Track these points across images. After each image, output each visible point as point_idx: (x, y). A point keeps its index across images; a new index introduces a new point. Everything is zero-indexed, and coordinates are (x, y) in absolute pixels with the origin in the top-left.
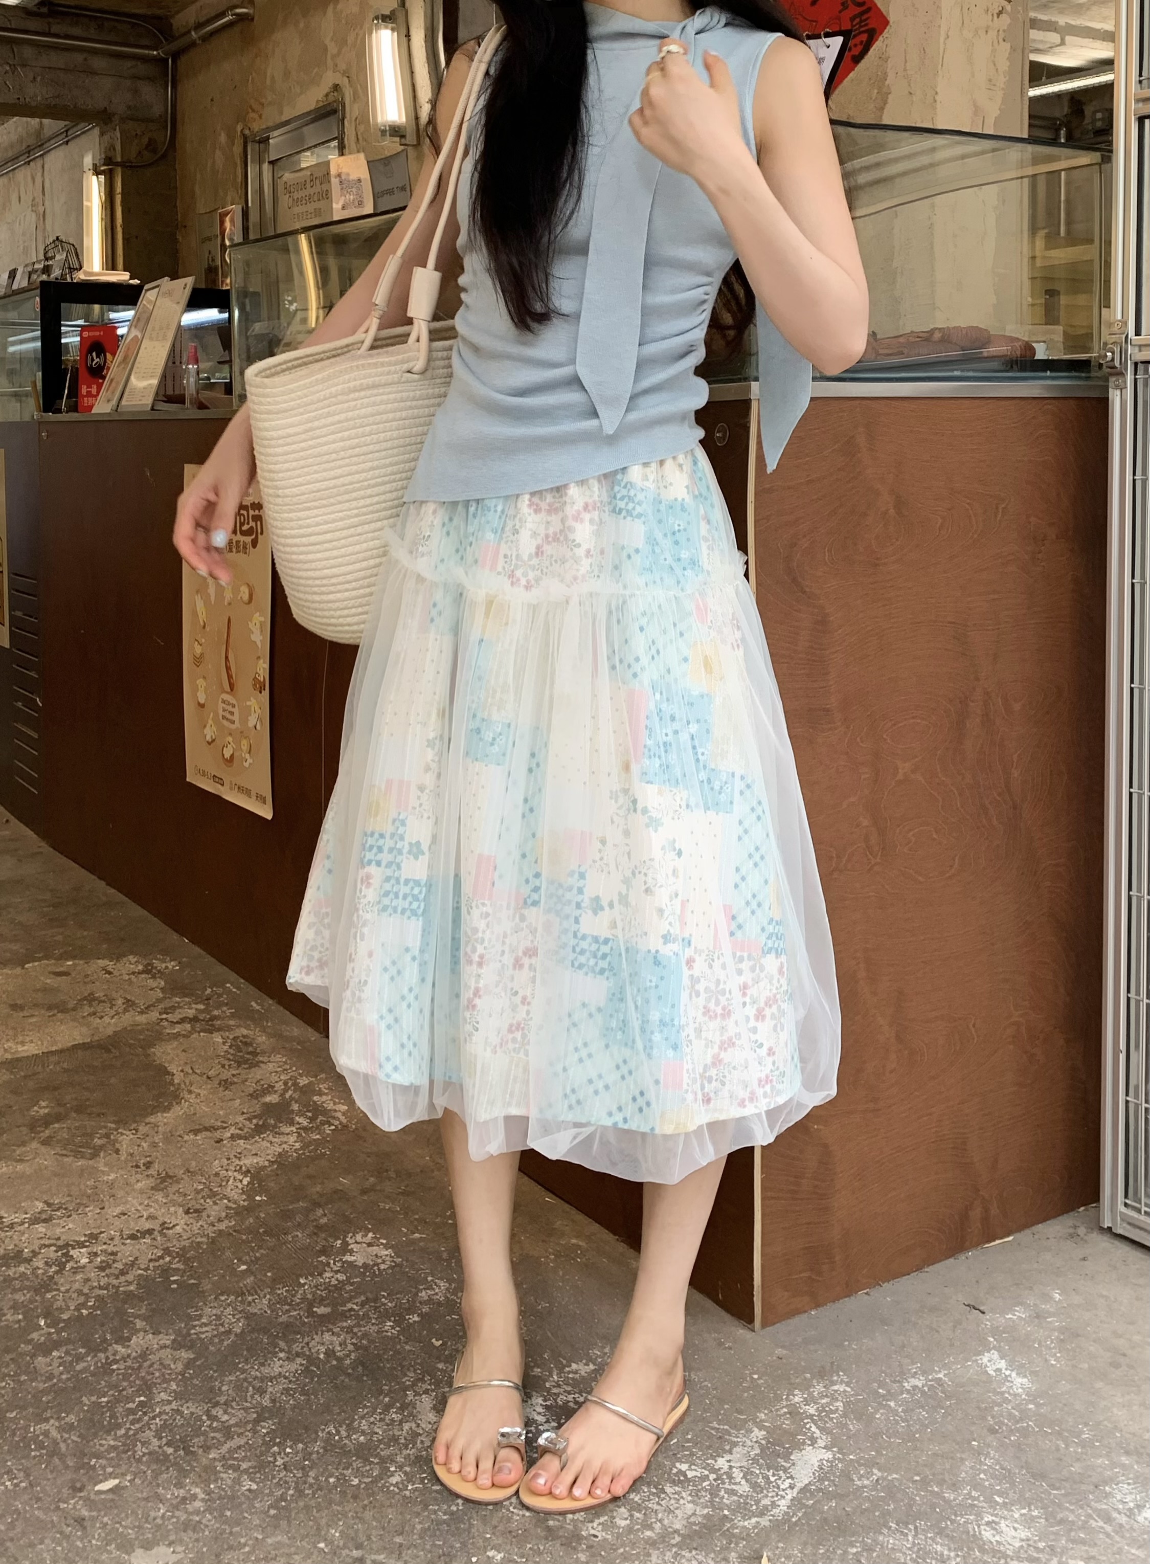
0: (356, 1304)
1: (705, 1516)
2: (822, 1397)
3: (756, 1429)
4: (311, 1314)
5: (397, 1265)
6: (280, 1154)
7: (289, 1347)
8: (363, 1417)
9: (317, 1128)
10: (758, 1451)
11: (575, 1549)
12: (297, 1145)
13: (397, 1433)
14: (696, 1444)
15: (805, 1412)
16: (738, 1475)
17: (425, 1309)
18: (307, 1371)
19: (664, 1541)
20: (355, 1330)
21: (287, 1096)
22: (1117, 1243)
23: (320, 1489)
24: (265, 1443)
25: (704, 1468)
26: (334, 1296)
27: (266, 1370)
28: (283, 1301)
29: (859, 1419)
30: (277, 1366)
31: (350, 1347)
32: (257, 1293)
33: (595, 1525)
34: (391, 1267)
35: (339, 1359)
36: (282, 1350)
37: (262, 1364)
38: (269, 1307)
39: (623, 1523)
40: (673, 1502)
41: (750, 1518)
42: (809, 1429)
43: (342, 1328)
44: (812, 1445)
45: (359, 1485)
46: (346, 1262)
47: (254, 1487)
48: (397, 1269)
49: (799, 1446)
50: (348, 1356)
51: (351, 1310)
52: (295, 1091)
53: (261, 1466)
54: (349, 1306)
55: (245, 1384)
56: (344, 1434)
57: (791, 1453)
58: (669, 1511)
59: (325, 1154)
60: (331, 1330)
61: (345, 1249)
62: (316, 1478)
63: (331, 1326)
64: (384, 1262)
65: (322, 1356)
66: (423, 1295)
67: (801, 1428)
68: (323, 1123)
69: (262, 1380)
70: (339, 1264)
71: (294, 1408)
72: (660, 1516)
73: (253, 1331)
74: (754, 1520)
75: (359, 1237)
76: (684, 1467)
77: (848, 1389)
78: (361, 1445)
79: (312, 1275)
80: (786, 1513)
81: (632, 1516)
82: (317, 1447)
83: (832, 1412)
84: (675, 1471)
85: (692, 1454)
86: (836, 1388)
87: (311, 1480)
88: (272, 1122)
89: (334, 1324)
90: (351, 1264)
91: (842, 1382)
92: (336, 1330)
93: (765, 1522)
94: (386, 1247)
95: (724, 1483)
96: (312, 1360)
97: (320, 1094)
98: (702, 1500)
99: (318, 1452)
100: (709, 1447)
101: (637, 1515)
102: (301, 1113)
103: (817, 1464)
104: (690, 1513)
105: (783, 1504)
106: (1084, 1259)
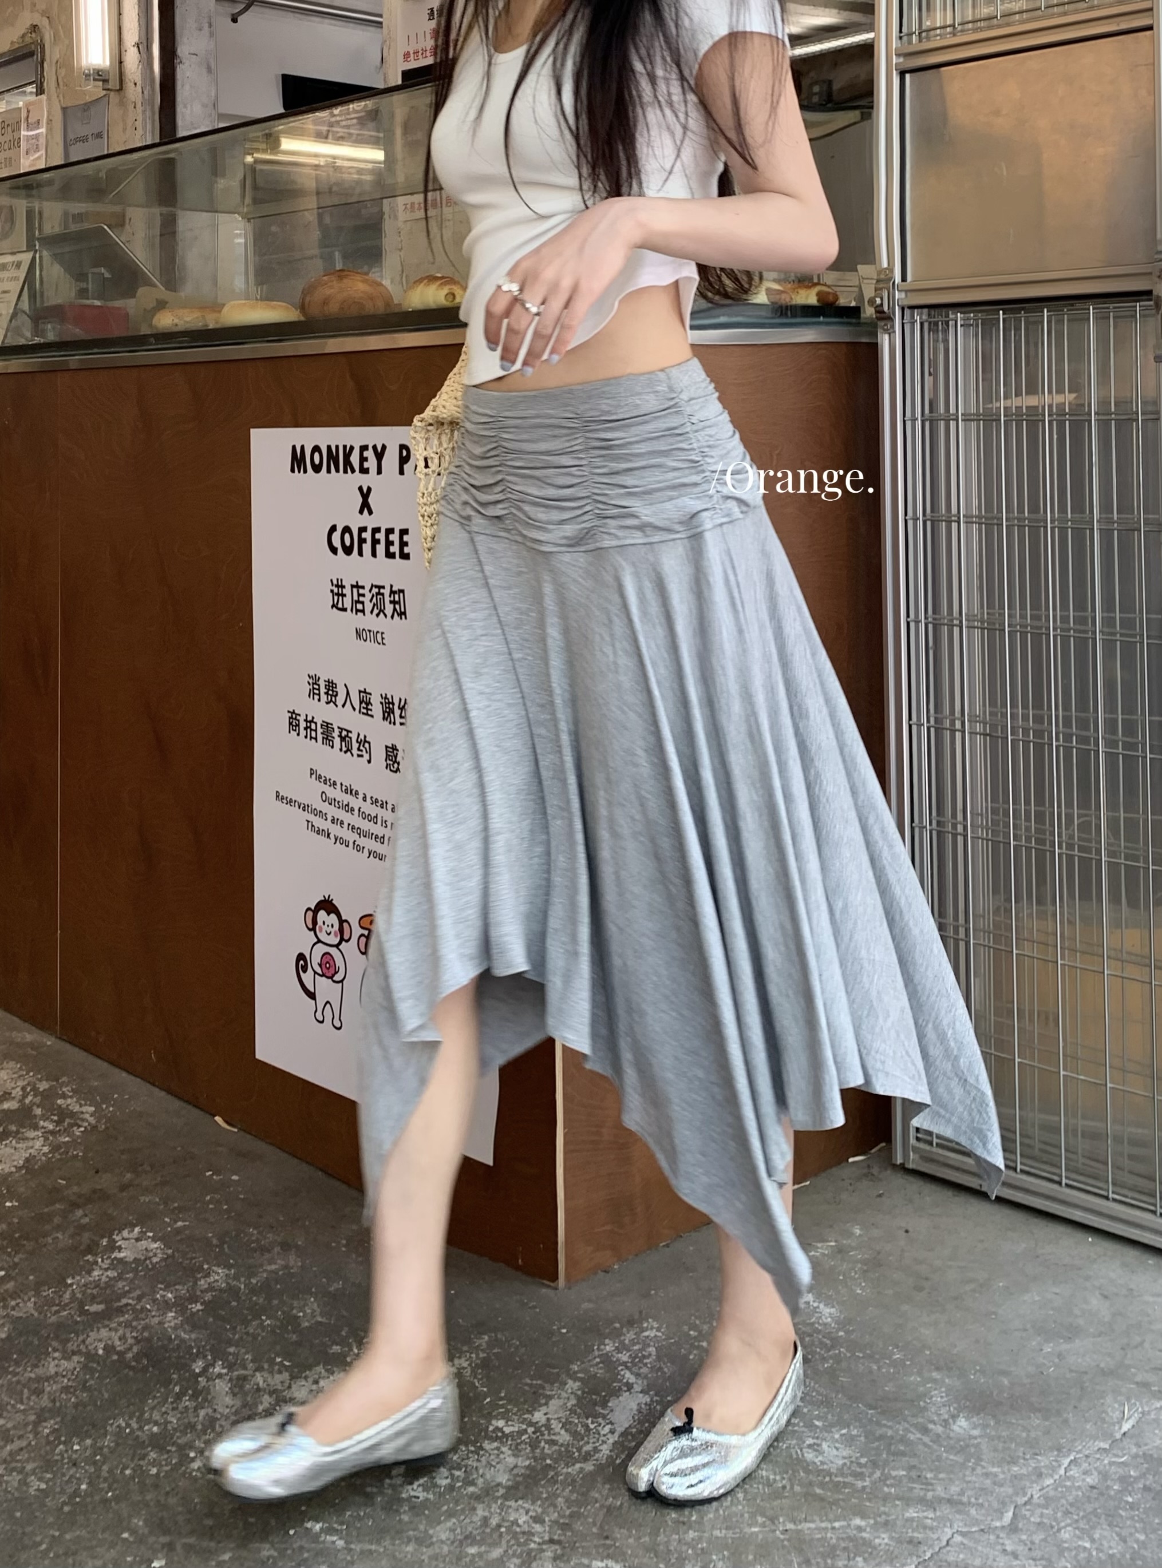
0: (133, 1298)
1: (527, 1467)
2: (634, 1344)
3: (570, 1382)
4: (83, 1312)
5: (168, 1257)
6: (27, 1160)
7: (63, 1348)
8: (153, 1409)
9: (65, 1130)
10: (573, 1401)
11: (397, 1511)
12: (46, 1149)
13: (193, 1420)
14: (510, 1401)
15: (618, 1360)
16: (556, 1426)
17: (208, 1297)
18: (85, 1367)
19: (488, 1494)
20: (134, 1324)
21: (27, 1101)
22: (911, 1179)
23: (115, 1481)
24: (48, 1443)
25: (522, 1423)
26: (107, 1293)
27: (40, 1371)
28: (49, 1303)
29: (673, 1363)
30: (51, 1367)
31: (130, 1341)
32: (20, 1297)
33: (415, 1486)
34: (162, 1260)
35: (119, 1353)
36: (55, 1350)
37: (36, 1366)
38: (36, 1310)
39: (444, 1482)
40: (492, 1457)
41: (573, 1465)
42: (623, 1376)
43: (120, 1324)
44: (629, 1390)
45: (158, 1474)
46: (115, 1258)
47: (43, 1486)
48: (170, 1260)
49: (616, 1393)
50: (130, 1349)
51: (127, 1305)
52: (35, 1096)
53: (48, 1465)
54: (124, 1301)
55: (19, 1387)
56: (135, 1426)
57: (608, 1401)
58: (489, 1465)
59: (77, 1155)
60: (108, 1326)
61: (113, 1247)
62: (110, 1471)
63: (106, 1322)
64: (155, 1255)
65: (101, 1352)
66: (203, 1283)
67: (615, 1376)
68: (71, 1125)
69: (39, 1379)
70: (109, 1261)
71: (76, 1406)
72: (481, 1471)
73: (20, 1334)
74: (578, 1466)
75: (125, 1233)
76: (501, 1423)
77: (659, 1334)
78: (153, 1435)
79: (80, 1275)
80: (609, 1457)
81: (452, 1475)
82: (108, 1441)
83: (644, 1357)
84: (491, 1428)
85: (508, 1411)
86: (646, 1334)
87: (104, 1474)
88: (14, 1128)
89: (110, 1319)
90: (121, 1261)
91: (652, 1328)
92: (113, 1325)
93: (589, 1467)
94: (154, 1239)
95: (543, 1435)
96: (91, 1356)
97: (64, 1096)
98: (522, 1453)
99: (108, 1446)
100: (525, 1401)
101: (457, 1473)
102: (44, 1117)
103: (635, 1407)
104: (512, 1466)
105: (605, 1450)
106: (880, 1196)
